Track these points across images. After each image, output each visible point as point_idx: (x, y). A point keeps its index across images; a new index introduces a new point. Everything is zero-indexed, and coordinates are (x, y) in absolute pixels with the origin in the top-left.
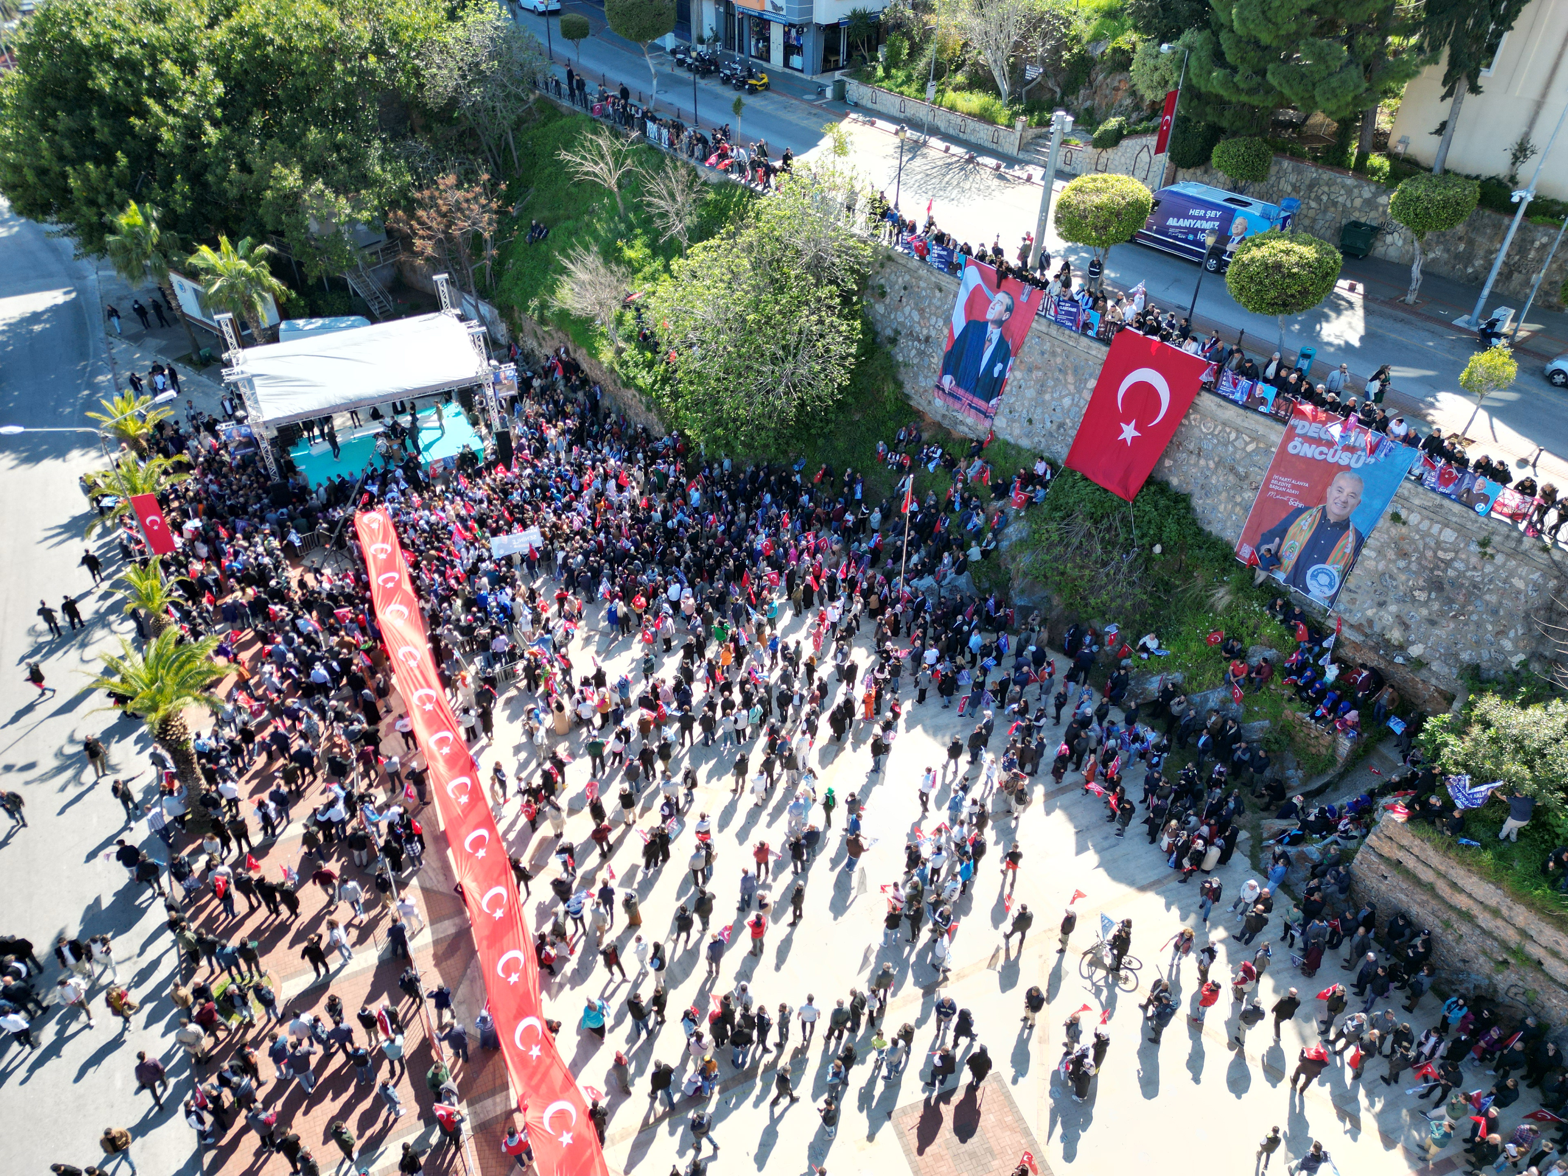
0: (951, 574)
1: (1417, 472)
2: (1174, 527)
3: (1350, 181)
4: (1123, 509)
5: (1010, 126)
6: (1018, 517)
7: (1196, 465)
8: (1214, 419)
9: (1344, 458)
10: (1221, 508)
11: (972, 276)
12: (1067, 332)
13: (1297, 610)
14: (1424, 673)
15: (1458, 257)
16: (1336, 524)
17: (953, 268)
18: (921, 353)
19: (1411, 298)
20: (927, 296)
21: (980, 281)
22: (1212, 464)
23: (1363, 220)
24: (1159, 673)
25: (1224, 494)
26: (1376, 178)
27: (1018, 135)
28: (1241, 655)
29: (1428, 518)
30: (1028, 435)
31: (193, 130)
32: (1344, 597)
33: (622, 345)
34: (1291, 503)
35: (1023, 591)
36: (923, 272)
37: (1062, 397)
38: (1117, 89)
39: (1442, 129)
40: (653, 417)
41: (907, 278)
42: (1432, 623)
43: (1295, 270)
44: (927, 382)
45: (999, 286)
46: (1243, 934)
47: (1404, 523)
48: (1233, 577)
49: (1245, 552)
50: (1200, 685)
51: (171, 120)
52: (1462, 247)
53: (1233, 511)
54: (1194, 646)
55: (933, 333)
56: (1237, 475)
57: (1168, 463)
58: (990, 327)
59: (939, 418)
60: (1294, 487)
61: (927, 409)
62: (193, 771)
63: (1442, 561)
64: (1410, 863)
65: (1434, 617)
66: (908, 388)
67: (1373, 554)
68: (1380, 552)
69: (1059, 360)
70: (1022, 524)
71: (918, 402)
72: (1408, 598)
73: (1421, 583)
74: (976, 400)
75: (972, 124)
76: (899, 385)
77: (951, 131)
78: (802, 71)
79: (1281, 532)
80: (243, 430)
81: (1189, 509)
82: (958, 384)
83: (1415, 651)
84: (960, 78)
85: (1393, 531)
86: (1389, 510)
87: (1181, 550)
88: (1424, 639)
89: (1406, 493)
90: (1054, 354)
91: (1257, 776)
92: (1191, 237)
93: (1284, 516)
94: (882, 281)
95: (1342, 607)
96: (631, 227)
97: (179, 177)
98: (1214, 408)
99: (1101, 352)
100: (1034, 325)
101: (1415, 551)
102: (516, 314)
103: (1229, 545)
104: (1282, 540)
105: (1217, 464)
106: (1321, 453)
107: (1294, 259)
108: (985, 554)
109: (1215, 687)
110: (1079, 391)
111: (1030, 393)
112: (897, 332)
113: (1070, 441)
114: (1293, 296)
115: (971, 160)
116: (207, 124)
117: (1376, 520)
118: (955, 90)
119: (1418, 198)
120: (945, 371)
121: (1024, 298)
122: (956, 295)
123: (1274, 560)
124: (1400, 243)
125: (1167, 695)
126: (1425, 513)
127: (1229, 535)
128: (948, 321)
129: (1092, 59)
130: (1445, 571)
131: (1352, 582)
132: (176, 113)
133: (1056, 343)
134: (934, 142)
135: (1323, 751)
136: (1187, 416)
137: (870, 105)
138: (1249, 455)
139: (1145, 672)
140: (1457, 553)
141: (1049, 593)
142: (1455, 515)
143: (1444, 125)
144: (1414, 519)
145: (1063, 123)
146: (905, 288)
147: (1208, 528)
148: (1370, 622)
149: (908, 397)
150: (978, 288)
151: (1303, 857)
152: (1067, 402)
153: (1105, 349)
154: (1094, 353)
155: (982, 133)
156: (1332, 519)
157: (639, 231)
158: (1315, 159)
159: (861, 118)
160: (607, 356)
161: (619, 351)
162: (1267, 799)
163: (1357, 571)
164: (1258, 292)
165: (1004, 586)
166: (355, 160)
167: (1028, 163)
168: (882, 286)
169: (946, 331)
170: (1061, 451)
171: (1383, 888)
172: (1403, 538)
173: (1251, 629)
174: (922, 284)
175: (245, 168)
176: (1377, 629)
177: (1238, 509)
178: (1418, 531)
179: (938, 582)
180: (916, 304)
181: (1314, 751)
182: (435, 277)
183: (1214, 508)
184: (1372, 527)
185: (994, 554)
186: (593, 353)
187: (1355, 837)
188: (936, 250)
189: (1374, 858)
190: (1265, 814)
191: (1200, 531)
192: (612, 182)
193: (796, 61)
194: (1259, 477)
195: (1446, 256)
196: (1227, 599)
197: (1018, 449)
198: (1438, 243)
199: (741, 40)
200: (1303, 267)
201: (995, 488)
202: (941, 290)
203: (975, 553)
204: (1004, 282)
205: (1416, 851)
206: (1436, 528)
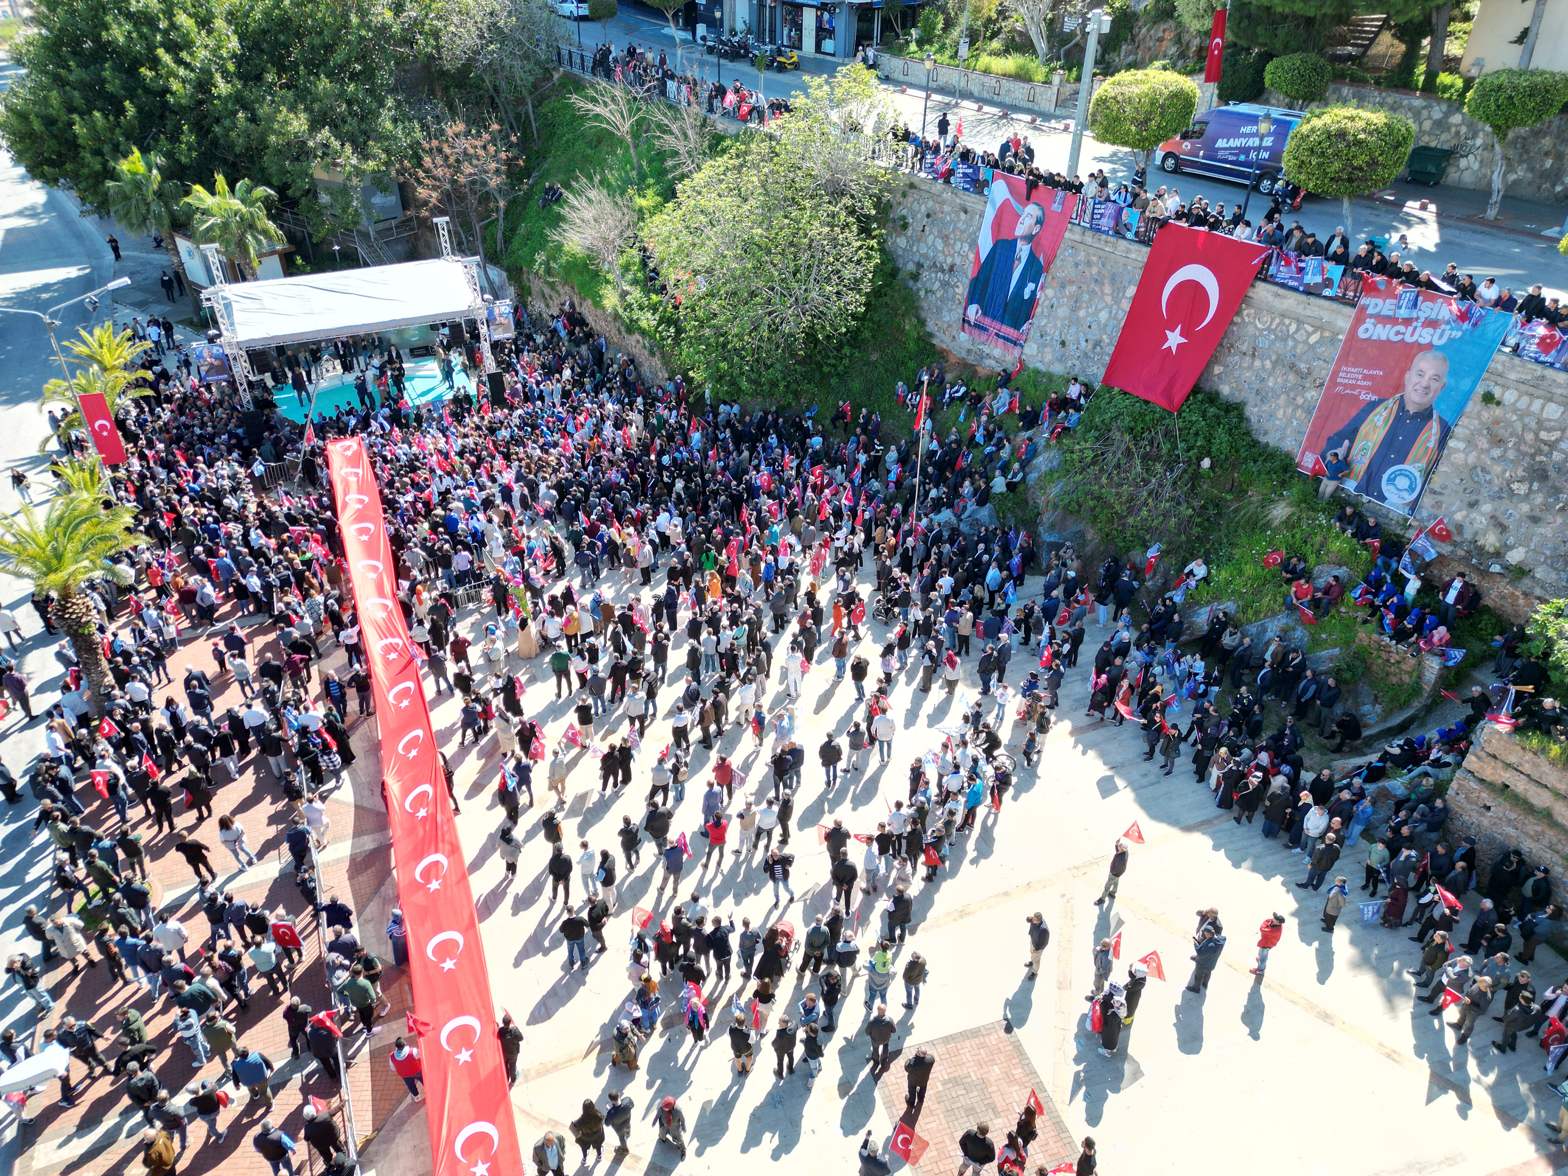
0: (971, 506)
1: (1512, 341)
2: (1225, 438)
3: (1418, 102)
4: (1167, 421)
5: (1047, 82)
6: (1048, 446)
7: (1250, 367)
8: (1271, 312)
9: (1425, 336)
10: (1280, 413)
11: (999, 191)
12: (1103, 237)
13: (1372, 522)
14: (1526, 582)
15: (1545, 175)
16: (1417, 415)
17: (978, 186)
18: (945, 285)
19: (1491, 213)
20: (952, 221)
21: (1009, 196)
22: (1268, 364)
23: (1433, 144)
24: (1208, 603)
25: (1283, 397)
26: (1446, 96)
27: (1055, 89)
28: (1307, 575)
29: (1527, 393)
30: (1061, 359)
32: (1427, 501)
33: (627, 288)
34: (1362, 397)
35: (1052, 526)
36: (948, 195)
37: (1098, 311)
38: (1160, 40)
39: (1521, 39)
40: (657, 362)
41: (930, 204)
42: (1535, 520)
43: (1362, 136)
44: (952, 316)
45: (1028, 198)
47: (1498, 403)
48: (1294, 491)
49: (1309, 461)
50: (1257, 613)
51: (182, 72)
52: (1549, 163)
53: (1293, 416)
54: (1249, 570)
55: (958, 261)
56: (1298, 373)
57: (1217, 370)
58: (1019, 244)
59: (964, 354)
60: (1365, 378)
61: (951, 345)
63: (1545, 443)
64: (1520, 785)
65: (1537, 513)
66: (931, 326)
67: (1461, 445)
68: (1470, 442)
69: (1094, 270)
70: (1052, 453)
71: (941, 341)
72: (1506, 493)
73: (1520, 473)
74: (1004, 327)
75: (1006, 84)
76: (922, 323)
77: (985, 95)
78: (833, 55)
79: (1351, 433)
81: (1241, 417)
82: (985, 314)
83: (1515, 556)
84: (996, 44)
85: (1485, 415)
86: (1480, 390)
87: (1234, 467)
88: (1524, 541)
89: (1500, 367)
90: (1089, 264)
91: (1325, 711)
92: (1242, 158)
93: (1354, 413)
94: (904, 212)
95: (1425, 513)
96: (642, 177)
97: (185, 127)
98: (1270, 298)
99: (1141, 254)
100: (1067, 235)
101: (1512, 435)
102: (525, 276)
103: (1289, 456)
104: (1352, 442)
105: (1275, 364)
106: (1398, 333)
107: (1361, 124)
108: (1011, 486)
109: (1274, 614)
110: (1117, 302)
111: (1063, 312)
112: (920, 265)
113: (1108, 359)
115: (1005, 116)
116: (218, 77)
117: (1464, 405)
118: (990, 54)
120: (970, 300)
121: (1056, 207)
122: (982, 216)
123: (1341, 469)
124: (1476, 166)
125: (1218, 626)
126: (1524, 388)
127: (1289, 445)
128: (974, 245)
129: (1135, 14)
130: (1549, 455)
131: (1437, 482)
132: (187, 66)
133: (1091, 251)
134: (965, 103)
135: (1406, 678)
136: (1239, 313)
137: (901, 78)
138: (1312, 347)
139: (1193, 602)
140: (1563, 431)
141: (1082, 526)
142: (1560, 386)
143: (1525, 33)
144: (1509, 397)
145: (1100, 22)
146: (928, 216)
147: (1263, 439)
148: (1460, 528)
149: (931, 335)
150: (1006, 204)
151: (1385, 794)
152: (1103, 316)
153: (1146, 250)
154: (1133, 256)
155: (1018, 92)
156: (1412, 409)
157: (651, 181)
158: (1378, 83)
159: (892, 88)
160: (611, 300)
161: (624, 294)
162: (1338, 740)
163: (1443, 468)
165: (1031, 524)
166: (367, 116)
167: (1065, 118)
168: (904, 218)
169: (972, 256)
170: (1096, 372)
171: (1485, 822)
172: (1497, 422)
173: (1317, 546)
174: (947, 208)
175: (254, 119)
176: (1468, 535)
177: (1299, 412)
178: (1515, 411)
179: (958, 517)
180: (940, 232)
181: (1395, 680)
182: (435, 220)
183: (1272, 415)
184: (1460, 412)
185: (1021, 488)
186: (598, 304)
187: (1448, 764)
188: (962, 169)
189: (1474, 785)
190: (1337, 756)
191: (1255, 443)
192: (625, 127)
193: (828, 45)
194: (1324, 372)
195: (1530, 175)
196: (1288, 511)
197: (1050, 377)
198: (1521, 161)
199: (772, 31)
201: (1023, 416)
202: (966, 212)
203: (999, 484)
204: (1034, 193)
205: (1527, 768)
206: (1537, 405)
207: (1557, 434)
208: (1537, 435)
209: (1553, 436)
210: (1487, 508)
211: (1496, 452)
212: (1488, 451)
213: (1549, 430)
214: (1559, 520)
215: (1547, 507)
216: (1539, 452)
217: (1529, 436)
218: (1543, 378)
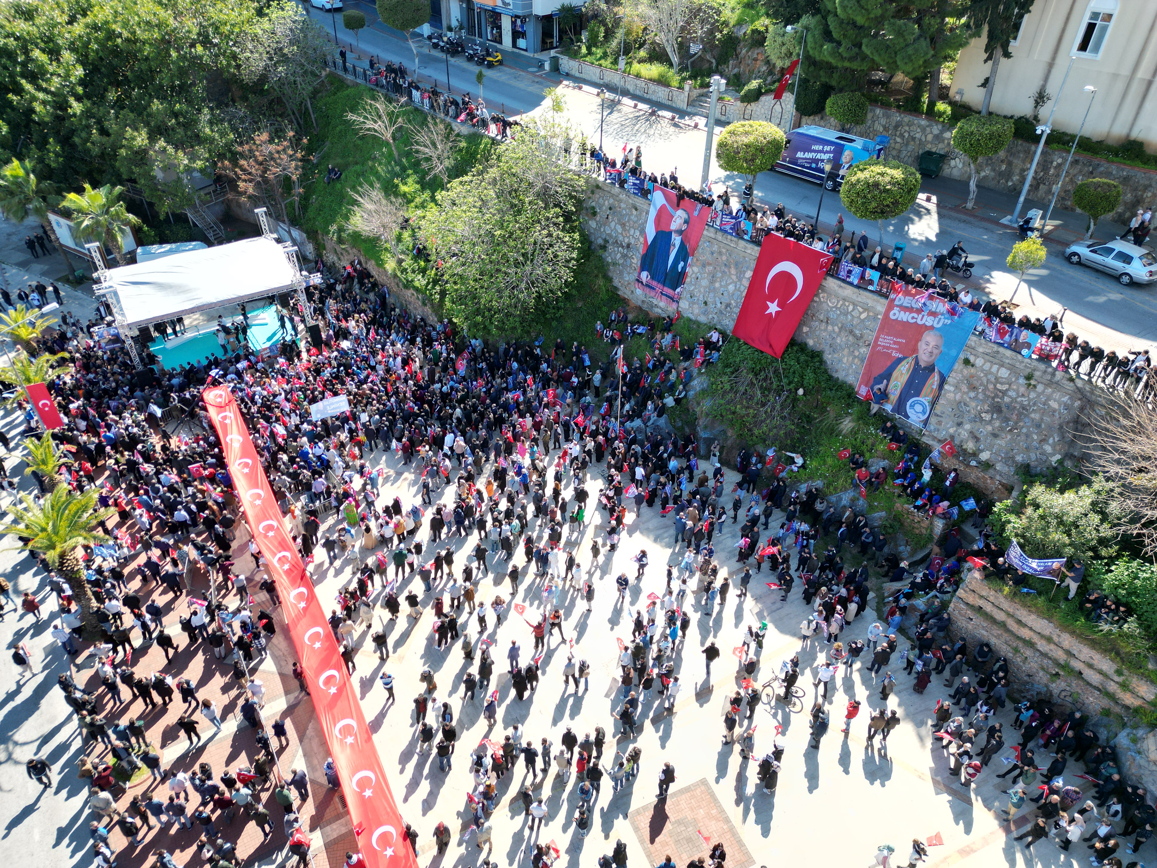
0: (654, 416)
1: (980, 329)
2: (812, 375)
3: (924, 122)
4: (775, 364)
5: (681, 88)
6: (700, 374)
7: (825, 330)
8: (837, 296)
9: (929, 321)
10: (845, 360)
11: (658, 198)
12: (729, 237)
13: (901, 432)
14: (991, 471)
15: (1001, 174)
16: (925, 368)
17: (645, 193)
18: (624, 256)
19: (970, 205)
20: (627, 214)
21: (664, 202)
22: (836, 329)
23: (934, 150)
24: (806, 481)
25: (846, 350)
26: (941, 119)
27: (686, 94)
28: (864, 465)
29: (989, 361)
30: (705, 313)
31: (62, 105)
32: (933, 420)
33: (402, 257)
34: (894, 354)
35: (706, 427)
36: (623, 196)
37: (728, 285)
38: (756, 60)
39: (986, 83)
40: (428, 310)
41: (611, 201)
42: (995, 436)
43: (888, 187)
44: (630, 277)
45: (678, 205)
46: (873, 665)
47: (973, 366)
48: (855, 410)
49: (863, 391)
50: (835, 489)
51: (41, 95)
52: (1004, 167)
53: (853, 362)
54: (829, 461)
55: (632, 241)
56: (855, 336)
57: (805, 329)
58: (674, 235)
59: (639, 303)
60: (895, 343)
61: (631, 297)
62: (85, 594)
63: (1000, 391)
64: (988, 608)
65: (996, 432)
66: (616, 282)
67: (952, 389)
68: (957, 387)
69: (724, 258)
70: (704, 378)
71: (624, 292)
72: (978, 419)
73: (986, 407)
74: (666, 289)
75: (653, 87)
76: (610, 280)
77: (638, 93)
78: (526, 50)
79: (888, 375)
80: (112, 331)
81: (822, 362)
82: (652, 278)
83: (984, 456)
84: (643, 53)
85: (965, 372)
86: (962, 356)
87: (818, 391)
88: (990, 448)
89: (973, 344)
90: (720, 253)
91: (878, 553)
92: (814, 165)
93: (889, 364)
94: (593, 204)
95: (932, 428)
96: (404, 169)
97: (51, 140)
98: (837, 288)
99: (754, 251)
100: (705, 232)
101: (981, 385)
102: (320, 237)
103: (851, 387)
104: (888, 381)
105: (841, 329)
106: (913, 318)
107: (887, 179)
108: (678, 401)
109: (846, 490)
110: (740, 280)
111: (705, 283)
112: (606, 241)
113: (735, 316)
114: (888, 206)
115: (653, 113)
116: (72, 100)
117: (953, 364)
118: (639, 62)
119: (972, 133)
120: (642, 269)
121: (696, 213)
122: (647, 213)
123: (884, 396)
124: (961, 166)
125: (813, 496)
126: (987, 357)
127: (851, 379)
128: (643, 232)
129: (737, 38)
130: (1002, 398)
131: (938, 409)
132: (46, 91)
133: (722, 245)
134: (626, 100)
135: (924, 531)
136: (817, 295)
137: (577, 74)
138: (863, 321)
139: (797, 481)
140: (1010, 385)
141: (725, 427)
142: (1007, 358)
143: (987, 80)
144: (979, 362)
145: (719, 84)
146: (610, 209)
147: (835, 375)
148: (952, 437)
149: (616, 288)
150: (663, 207)
151: (914, 608)
152: (731, 288)
153: (757, 249)
154: (749, 251)
155: (660, 93)
156: (923, 365)
157: (410, 172)
158: (899, 107)
159: (572, 84)
160: (390, 265)
161: (400, 262)
162: (886, 568)
163: (942, 401)
164: (863, 204)
165: (692, 423)
166: (190, 124)
167: (695, 114)
168: (593, 208)
169: (642, 240)
170: (729, 323)
171: (970, 627)
172: (972, 376)
173: (870, 446)
174: (623, 205)
175: (104, 132)
176: (957, 442)
177: (856, 360)
178: (982, 371)
179: (645, 423)
180: (619, 220)
181: (917, 532)
182: (256, 211)
183: (840, 361)
184: (951, 370)
185: (684, 401)
186: (380, 263)
187: (948, 592)
188: (632, 180)
189: (962, 606)
190: (885, 579)
191: (830, 378)
192: (388, 136)
193: (522, 43)
194: (871, 337)
195: (993, 174)
196: (851, 425)
197: (698, 324)
198: (987, 165)
199: (480, 28)
200: (894, 184)
201: (683, 352)
202: (636, 209)
203: (669, 401)
204: (682, 202)
205: (992, 599)
206: (995, 368)
207: (1007, 386)
208: (995, 386)
209: (1005, 387)
210: (968, 426)
211: (972, 394)
212: (967, 393)
213: (1002, 384)
214: (1009, 437)
215: (1002, 429)
216: (996, 396)
217: (991, 387)
218: (998, 352)
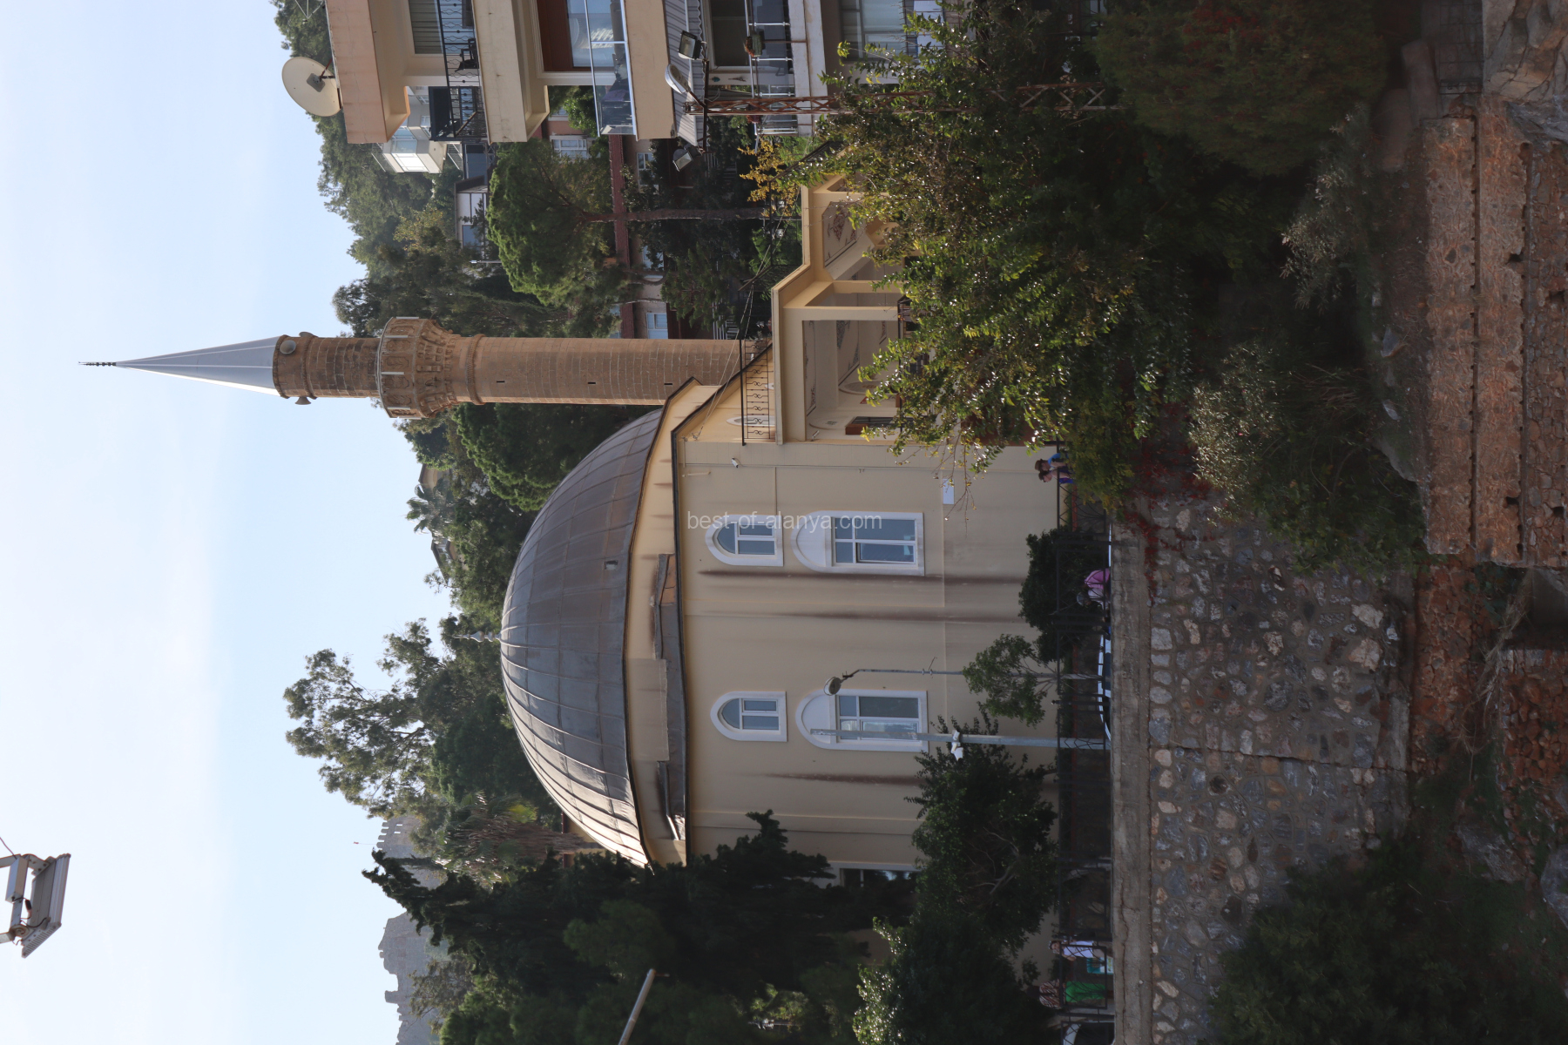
42: (1309, 610)
63: (1204, 633)
64: (1494, 487)
65: (1299, 611)
72: (1288, 658)
73: (1254, 649)
83: (1370, 616)
88: (1344, 613)
101: (1209, 677)
130: (1218, 624)
172: (1199, 701)
176: (1368, 687)
178: (1176, 684)
205: (1462, 489)
206: (1160, 661)
207: (1188, 623)
210: (1318, 674)
211: (1239, 688)
212: (1240, 699)
213: (1187, 635)
214: (1297, 581)
216: (1218, 636)
218: (1125, 666)
